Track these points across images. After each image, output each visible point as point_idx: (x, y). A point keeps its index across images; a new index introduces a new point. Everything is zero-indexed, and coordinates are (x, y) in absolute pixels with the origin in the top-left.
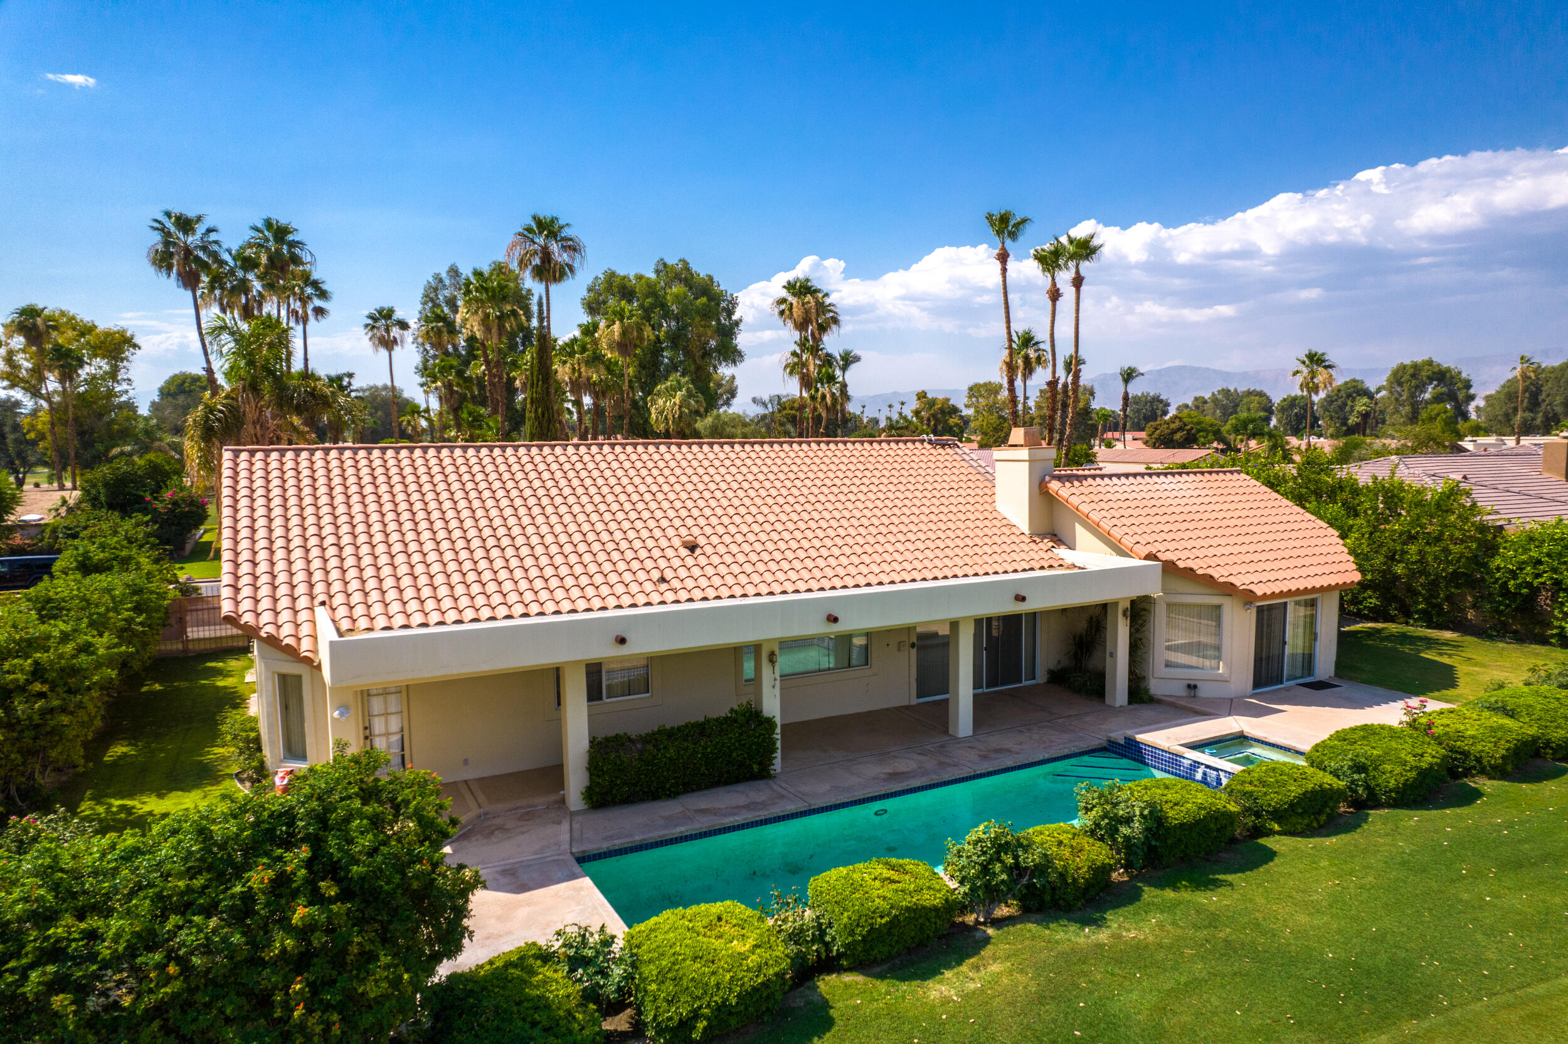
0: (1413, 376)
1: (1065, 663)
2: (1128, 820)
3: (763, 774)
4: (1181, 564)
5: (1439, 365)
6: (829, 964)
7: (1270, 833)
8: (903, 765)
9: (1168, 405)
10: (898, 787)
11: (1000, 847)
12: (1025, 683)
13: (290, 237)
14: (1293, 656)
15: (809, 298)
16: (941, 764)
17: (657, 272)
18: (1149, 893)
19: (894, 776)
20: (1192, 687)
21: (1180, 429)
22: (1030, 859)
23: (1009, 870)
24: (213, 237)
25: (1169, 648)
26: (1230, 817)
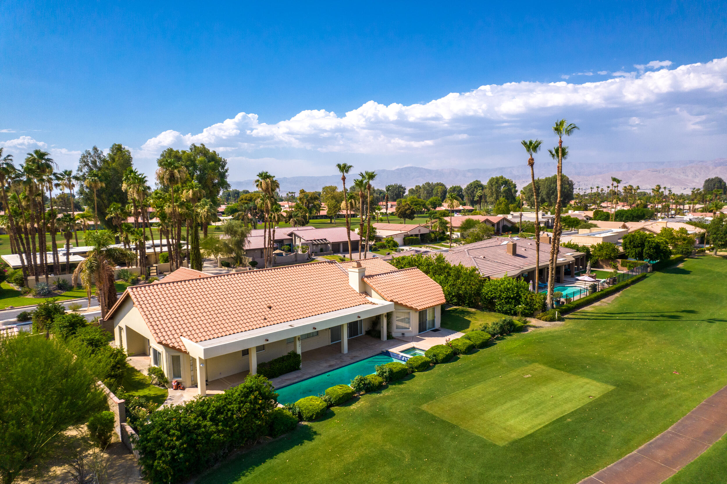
0: (497, 183)
1: (370, 328)
2: (385, 372)
3: (298, 369)
4: (399, 302)
5: (505, 178)
6: (331, 405)
7: (415, 372)
8: (332, 363)
9: (405, 189)
10: (332, 369)
11: (361, 380)
12: (359, 335)
13: (46, 157)
14: (429, 321)
15: (268, 180)
16: (342, 362)
17: (191, 149)
18: (390, 386)
19: (331, 366)
20: (403, 334)
21: (409, 209)
22: (367, 382)
23: (363, 384)
24: (10, 158)
25: (397, 320)
26: (406, 370)
